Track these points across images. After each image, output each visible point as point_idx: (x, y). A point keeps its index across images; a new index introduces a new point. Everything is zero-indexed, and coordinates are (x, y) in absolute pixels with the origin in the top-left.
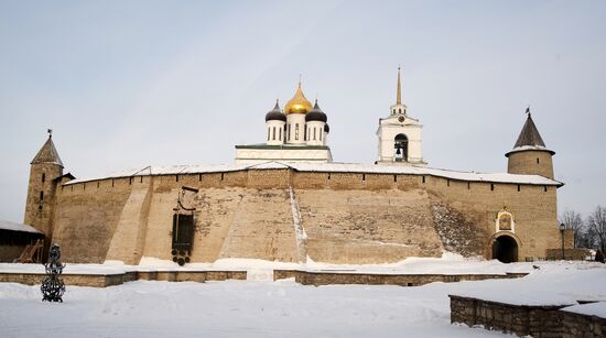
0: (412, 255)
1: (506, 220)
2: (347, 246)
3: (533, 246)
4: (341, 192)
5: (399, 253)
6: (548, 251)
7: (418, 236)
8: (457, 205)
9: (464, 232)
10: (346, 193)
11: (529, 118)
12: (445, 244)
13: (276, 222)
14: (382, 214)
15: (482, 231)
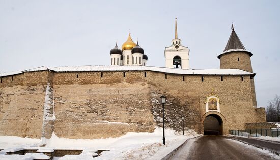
0: (131, 131)
1: (213, 102)
2: (83, 125)
3: (235, 122)
4: (85, 85)
5: (121, 130)
6: (246, 125)
7: (137, 116)
8: (173, 93)
9: (178, 112)
10: (89, 86)
11: (233, 31)
12: (158, 122)
13: (33, 109)
14: (112, 101)
15: (194, 111)
